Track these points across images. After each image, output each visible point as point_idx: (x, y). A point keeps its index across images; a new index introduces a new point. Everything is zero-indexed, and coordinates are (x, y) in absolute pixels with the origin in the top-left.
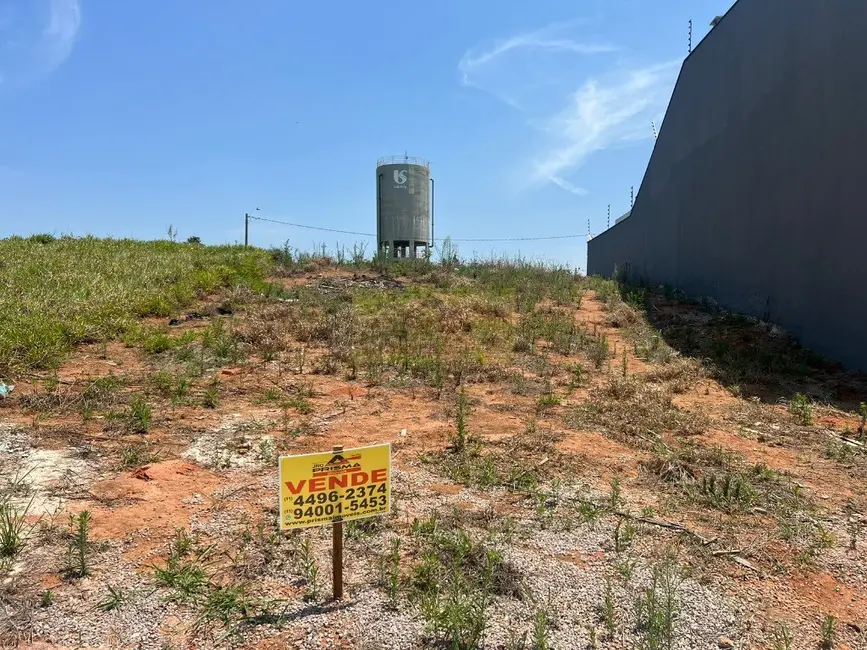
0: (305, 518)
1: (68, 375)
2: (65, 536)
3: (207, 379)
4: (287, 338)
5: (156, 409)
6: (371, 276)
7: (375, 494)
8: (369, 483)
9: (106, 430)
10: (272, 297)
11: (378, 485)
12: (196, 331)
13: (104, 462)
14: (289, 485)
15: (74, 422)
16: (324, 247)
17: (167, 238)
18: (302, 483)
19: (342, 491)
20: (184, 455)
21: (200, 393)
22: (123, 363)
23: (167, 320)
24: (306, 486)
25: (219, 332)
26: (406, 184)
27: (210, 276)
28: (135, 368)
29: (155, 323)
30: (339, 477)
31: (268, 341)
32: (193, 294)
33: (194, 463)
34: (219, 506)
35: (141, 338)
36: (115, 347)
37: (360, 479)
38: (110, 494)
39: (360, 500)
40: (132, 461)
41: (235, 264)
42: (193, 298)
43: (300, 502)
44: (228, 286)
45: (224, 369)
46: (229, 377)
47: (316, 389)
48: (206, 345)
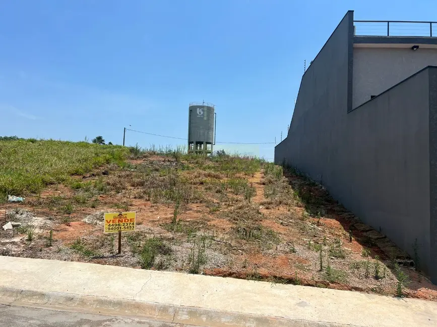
0: (111, 230)
1: (44, 195)
2: (45, 238)
3: (93, 199)
4: (128, 185)
5: (74, 207)
6: (172, 160)
7: (131, 225)
8: (129, 222)
9: (57, 213)
10: (126, 168)
11: (132, 223)
12: (93, 181)
13: (57, 221)
14: (107, 221)
15: (46, 210)
16: (154, 146)
17: (84, 140)
18: (110, 220)
19: (122, 224)
20: (82, 220)
21: (90, 203)
22: (63, 192)
23: (82, 177)
24: (111, 221)
25: (101, 182)
26: (203, 115)
27: (101, 159)
28: (68, 194)
29: (77, 178)
30: (121, 220)
31: (119, 186)
32: (93, 166)
33: (85, 222)
34: (91, 233)
35: (71, 183)
36: (61, 186)
37: (127, 221)
38: (58, 229)
39: (126, 227)
40: (66, 221)
41: (112, 154)
42: (93, 168)
43: (110, 225)
44: (108, 163)
45: (101, 195)
46: (102, 198)
47: (134, 203)
48: (95, 187)
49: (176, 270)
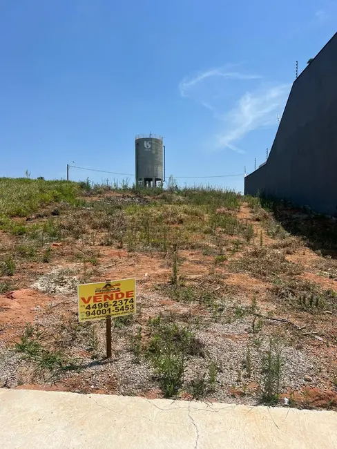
0: (91, 316)
3: (45, 248)
4: (87, 227)
5: (18, 263)
6: (131, 196)
7: (128, 303)
8: (125, 298)
10: (80, 206)
11: (130, 299)
12: (40, 224)
14: (83, 299)
16: (107, 181)
17: (25, 176)
18: (90, 298)
19: (111, 302)
20: (32, 286)
21: (41, 255)
23: (25, 219)
24: (92, 300)
25: (51, 224)
26: (151, 148)
27: (48, 196)
28: (8, 243)
29: (18, 220)
30: (109, 295)
31: (76, 229)
32: (39, 205)
33: (37, 290)
34: (49, 312)
35: (11, 228)
37: (120, 296)
39: (120, 307)
40: (5, 289)
41: (61, 190)
42: (39, 207)
43: (89, 307)
44: (57, 201)
45: (54, 243)
46: (57, 247)
47: (101, 253)
48: (45, 231)
49: (233, 396)
